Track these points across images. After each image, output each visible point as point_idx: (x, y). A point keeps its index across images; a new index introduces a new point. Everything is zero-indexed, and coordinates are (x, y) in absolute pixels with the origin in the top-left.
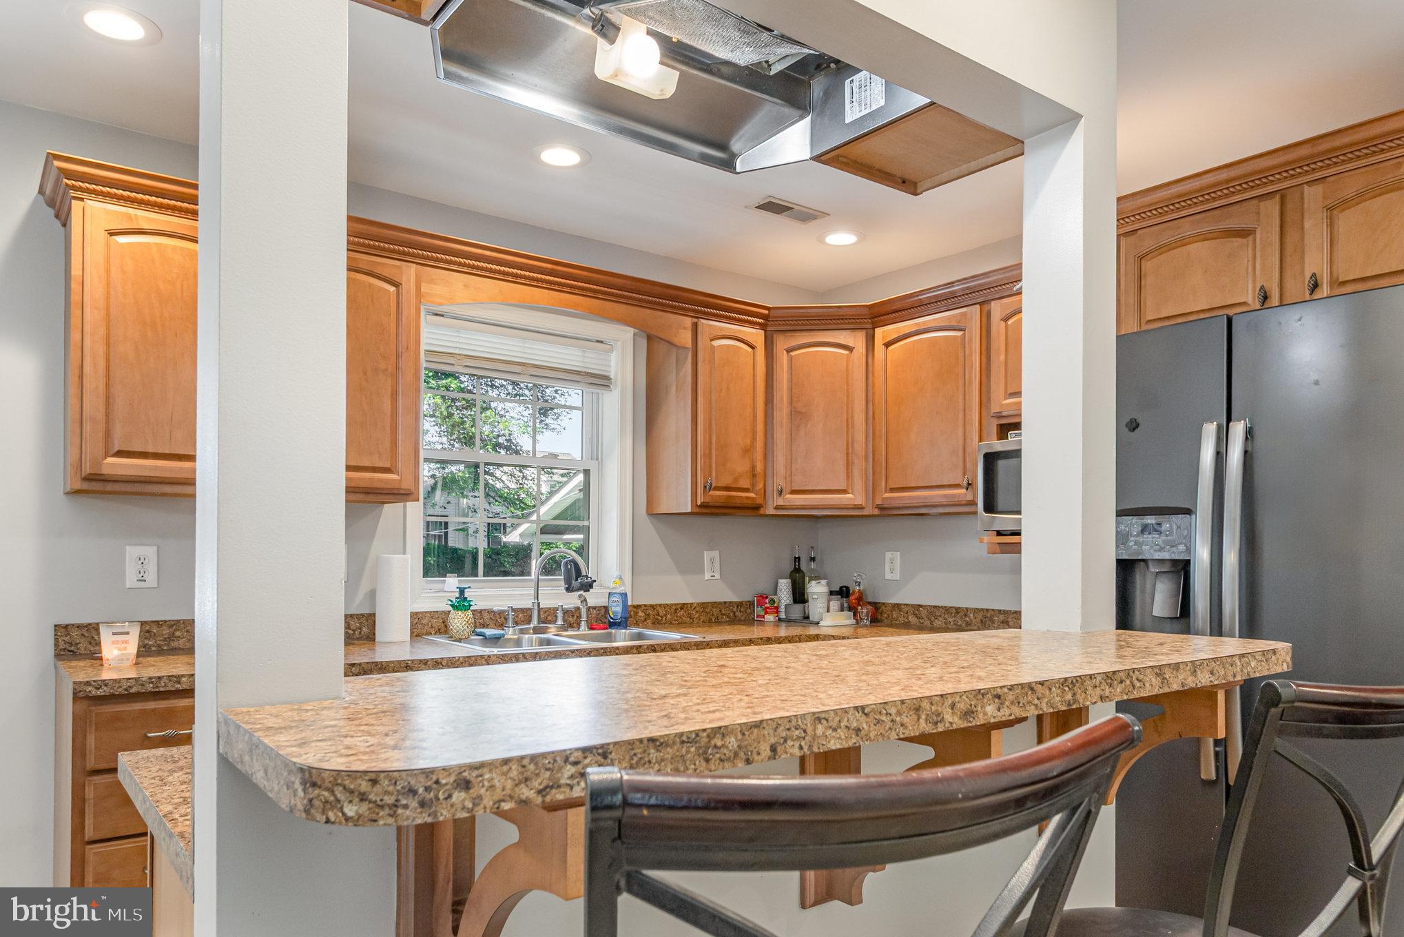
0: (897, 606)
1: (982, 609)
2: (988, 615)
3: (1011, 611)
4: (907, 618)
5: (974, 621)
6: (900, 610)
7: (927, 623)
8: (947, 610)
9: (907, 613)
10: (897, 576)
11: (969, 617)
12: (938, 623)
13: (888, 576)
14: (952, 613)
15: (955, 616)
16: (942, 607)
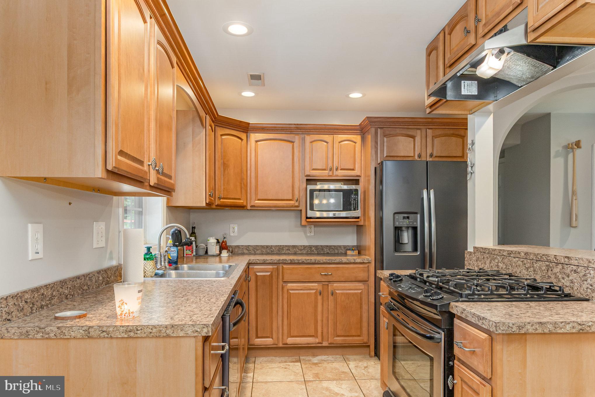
0: (238, 247)
1: (278, 246)
2: (281, 248)
3: (291, 246)
4: (243, 251)
5: (275, 250)
6: (239, 248)
7: (253, 252)
8: (263, 247)
9: (243, 249)
10: (236, 234)
11: (273, 249)
12: (258, 252)
13: (232, 234)
14: (265, 248)
15: (266, 249)
16: (260, 246)
